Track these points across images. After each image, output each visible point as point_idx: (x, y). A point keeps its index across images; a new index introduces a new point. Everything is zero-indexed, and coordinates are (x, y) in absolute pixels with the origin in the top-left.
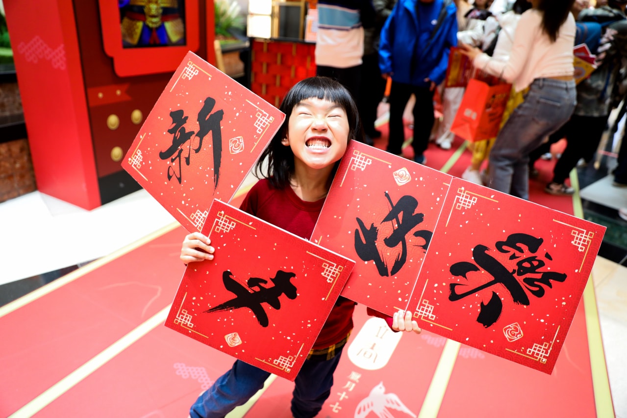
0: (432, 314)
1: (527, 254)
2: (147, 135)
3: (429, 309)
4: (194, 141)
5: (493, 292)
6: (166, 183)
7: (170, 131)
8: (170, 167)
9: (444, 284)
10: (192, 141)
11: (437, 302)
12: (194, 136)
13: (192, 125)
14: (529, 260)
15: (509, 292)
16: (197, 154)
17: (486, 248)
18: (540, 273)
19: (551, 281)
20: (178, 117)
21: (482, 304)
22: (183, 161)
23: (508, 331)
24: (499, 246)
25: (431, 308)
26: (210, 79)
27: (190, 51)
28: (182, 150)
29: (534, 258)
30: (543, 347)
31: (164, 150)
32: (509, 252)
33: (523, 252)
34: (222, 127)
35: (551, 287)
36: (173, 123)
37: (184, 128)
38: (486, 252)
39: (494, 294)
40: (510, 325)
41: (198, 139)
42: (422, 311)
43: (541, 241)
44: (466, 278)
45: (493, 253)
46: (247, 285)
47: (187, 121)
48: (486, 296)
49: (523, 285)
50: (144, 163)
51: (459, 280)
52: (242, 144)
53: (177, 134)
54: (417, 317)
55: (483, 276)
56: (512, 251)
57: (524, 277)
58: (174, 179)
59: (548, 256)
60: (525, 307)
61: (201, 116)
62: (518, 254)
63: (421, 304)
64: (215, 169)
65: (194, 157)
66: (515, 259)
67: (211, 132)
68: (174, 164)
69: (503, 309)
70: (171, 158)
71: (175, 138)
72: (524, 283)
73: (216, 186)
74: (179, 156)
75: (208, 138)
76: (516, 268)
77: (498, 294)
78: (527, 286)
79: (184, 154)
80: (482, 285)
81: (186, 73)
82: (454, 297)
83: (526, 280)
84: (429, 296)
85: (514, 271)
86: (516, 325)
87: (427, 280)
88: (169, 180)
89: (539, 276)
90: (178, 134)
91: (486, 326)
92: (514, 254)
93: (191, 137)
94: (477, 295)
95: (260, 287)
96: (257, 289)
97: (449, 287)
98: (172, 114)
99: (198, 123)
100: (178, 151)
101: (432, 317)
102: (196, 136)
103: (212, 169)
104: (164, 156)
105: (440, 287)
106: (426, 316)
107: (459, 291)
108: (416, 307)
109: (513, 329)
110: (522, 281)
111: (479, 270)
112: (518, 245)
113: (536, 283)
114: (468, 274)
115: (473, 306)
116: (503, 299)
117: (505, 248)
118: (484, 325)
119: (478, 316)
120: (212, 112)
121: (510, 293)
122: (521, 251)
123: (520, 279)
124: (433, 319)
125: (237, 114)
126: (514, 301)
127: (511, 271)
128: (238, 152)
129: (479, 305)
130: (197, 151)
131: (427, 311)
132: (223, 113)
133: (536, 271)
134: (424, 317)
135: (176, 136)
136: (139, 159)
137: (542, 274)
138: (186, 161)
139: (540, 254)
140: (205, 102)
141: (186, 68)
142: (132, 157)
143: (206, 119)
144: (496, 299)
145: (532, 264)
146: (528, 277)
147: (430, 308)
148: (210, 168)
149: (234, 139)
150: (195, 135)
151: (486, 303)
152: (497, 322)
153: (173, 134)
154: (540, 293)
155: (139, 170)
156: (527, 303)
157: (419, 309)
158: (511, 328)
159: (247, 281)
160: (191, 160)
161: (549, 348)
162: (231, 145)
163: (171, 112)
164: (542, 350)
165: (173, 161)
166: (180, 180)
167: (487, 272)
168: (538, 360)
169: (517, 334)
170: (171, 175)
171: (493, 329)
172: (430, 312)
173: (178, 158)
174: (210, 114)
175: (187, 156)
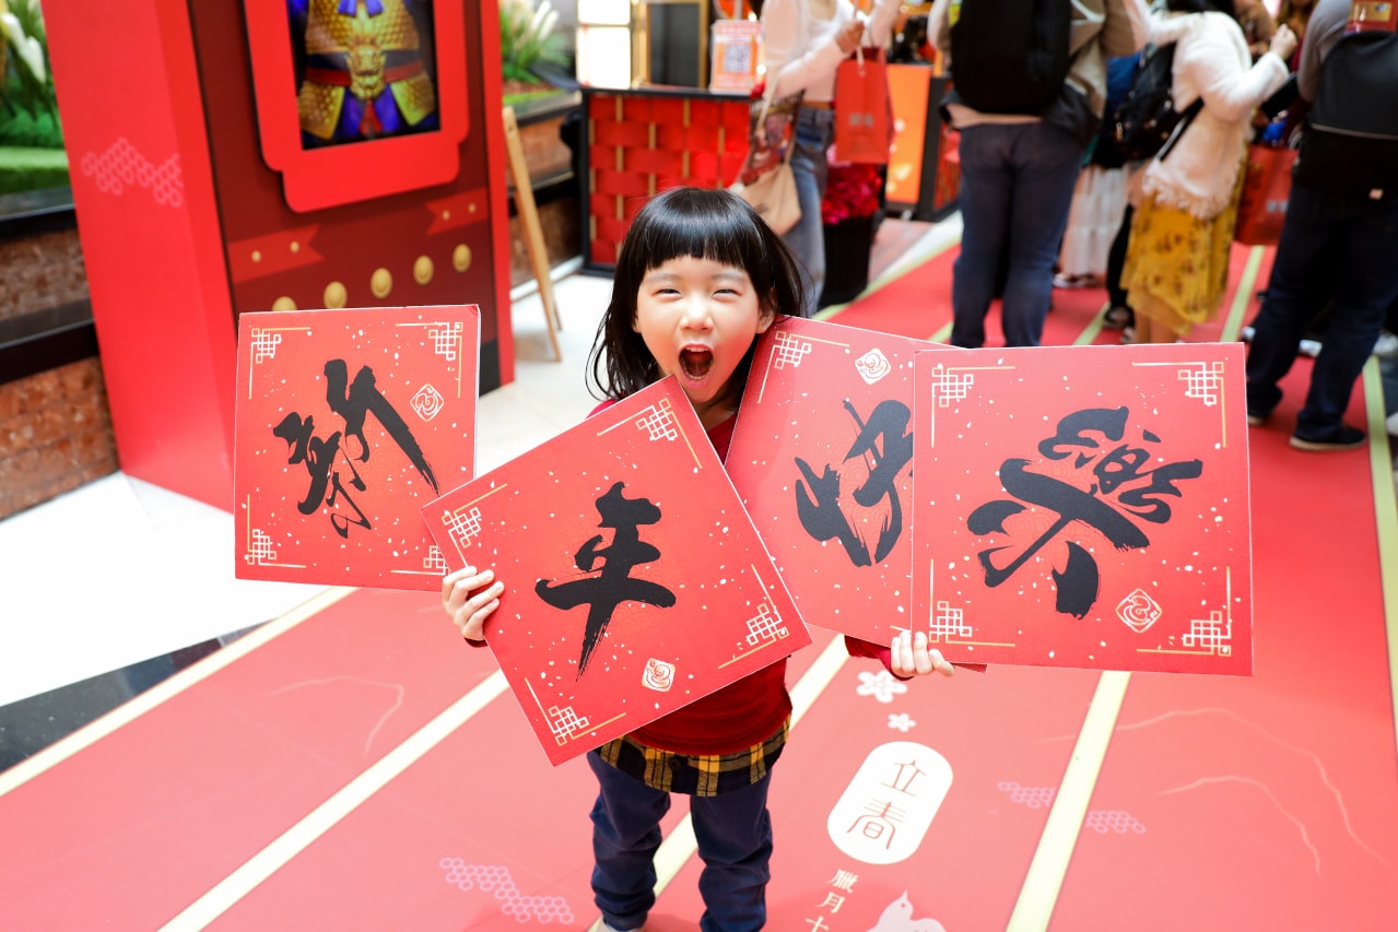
0: (964, 625)
1: (1106, 447)
2: (254, 495)
3: (955, 617)
4: (350, 445)
5: (1068, 542)
6: (343, 546)
7: (294, 460)
8: (332, 516)
9: (967, 558)
10: (345, 449)
11: (964, 598)
12: (342, 438)
13: (328, 423)
14: (1115, 456)
15: (1099, 532)
16: (368, 462)
17: (1023, 462)
18: (1147, 474)
19: (1174, 482)
20: (294, 429)
21: (1055, 573)
22: (351, 490)
23: (1128, 612)
24: (1046, 448)
25: (958, 613)
26: (309, 333)
27: (242, 314)
28: (336, 476)
29: (1123, 450)
30: (1212, 622)
31: (303, 497)
32: (1070, 453)
33: (1097, 446)
34: (383, 393)
35: (1179, 494)
36: (290, 445)
37: (317, 440)
38: (1025, 469)
39: (1072, 546)
40: (1127, 599)
41: (353, 438)
42: (943, 627)
43: (1124, 412)
44: (1005, 532)
45: (1040, 466)
46: (581, 571)
47: (314, 424)
48: (1055, 556)
49: (1122, 509)
50: (279, 544)
51: (992, 540)
52: (437, 395)
53: (309, 456)
54: (938, 641)
55: (1037, 518)
56: (1076, 450)
57: (1118, 492)
58: (354, 529)
59: (1149, 436)
60: (1142, 551)
61: (335, 400)
62: (1088, 452)
63: (937, 613)
64: (416, 465)
65: (364, 471)
66: (1086, 465)
67: (369, 412)
68: (337, 506)
69: (1102, 570)
70: (324, 500)
71: (310, 465)
72: (1121, 504)
73: (436, 488)
74: (337, 486)
75: (372, 425)
76: (1096, 480)
77: (1078, 543)
78: (1131, 508)
79: (346, 478)
80: (1041, 535)
81: (260, 352)
82: (995, 578)
83: (1123, 498)
84: (946, 591)
85: (1094, 487)
86: (1139, 593)
87: (932, 561)
88: (346, 537)
89: (1147, 481)
90: (312, 455)
91: (1079, 616)
92: (1082, 454)
93: (339, 444)
94: (1038, 559)
95: (600, 553)
96: (600, 562)
97: (977, 562)
98: (278, 432)
99: (336, 414)
100: (330, 481)
101: (966, 632)
102: (346, 435)
103: (412, 467)
104: (308, 507)
105: (961, 567)
106: (954, 633)
107: (1000, 562)
108: (929, 621)
109: (1136, 604)
110: (1117, 501)
111: (1024, 508)
112: (1083, 434)
113: (1145, 496)
114: (1006, 524)
115: (1038, 582)
116: (1092, 550)
117: (1058, 449)
118: (1075, 616)
119: (1055, 600)
120: (351, 381)
121: (1101, 533)
122: (1094, 444)
123: (1111, 499)
124: (970, 635)
125: (396, 356)
126: (1117, 546)
127: (1087, 490)
128: (436, 411)
129: (1049, 578)
130: (365, 457)
131: (953, 623)
132: (371, 371)
133: (1138, 472)
134: (951, 637)
135: (310, 459)
136: (264, 544)
137: (1151, 475)
138: (356, 487)
139: (1132, 438)
140: (326, 373)
141: (253, 343)
142: (249, 550)
143: (347, 397)
144: (1079, 557)
145: (1123, 463)
146: (1125, 490)
147: (956, 615)
148: (407, 468)
149: (417, 396)
150: (343, 435)
151: (1062, 570)
152: (1098, 600)
153: (304, 460)
154: (1162, 515)
155: (279, 561)
156: (1144, 542)
157: (935, 623)
158: (1131, 604)
159: (576, 567)
160: (364, 479)
161: (1225, 621)
162: (417, 409)
163: (275, 429)
164: (1212, 629)
165: (331, 503)
166: (365, 523)
167: (1041, 508)
168: (1212, 653)
169: (1149, 613)
170: (343, 527)
171: (1095, 616)
172: (958, 621)
173: (338, 492)
174: (348, 387)
175: (352, 477)
